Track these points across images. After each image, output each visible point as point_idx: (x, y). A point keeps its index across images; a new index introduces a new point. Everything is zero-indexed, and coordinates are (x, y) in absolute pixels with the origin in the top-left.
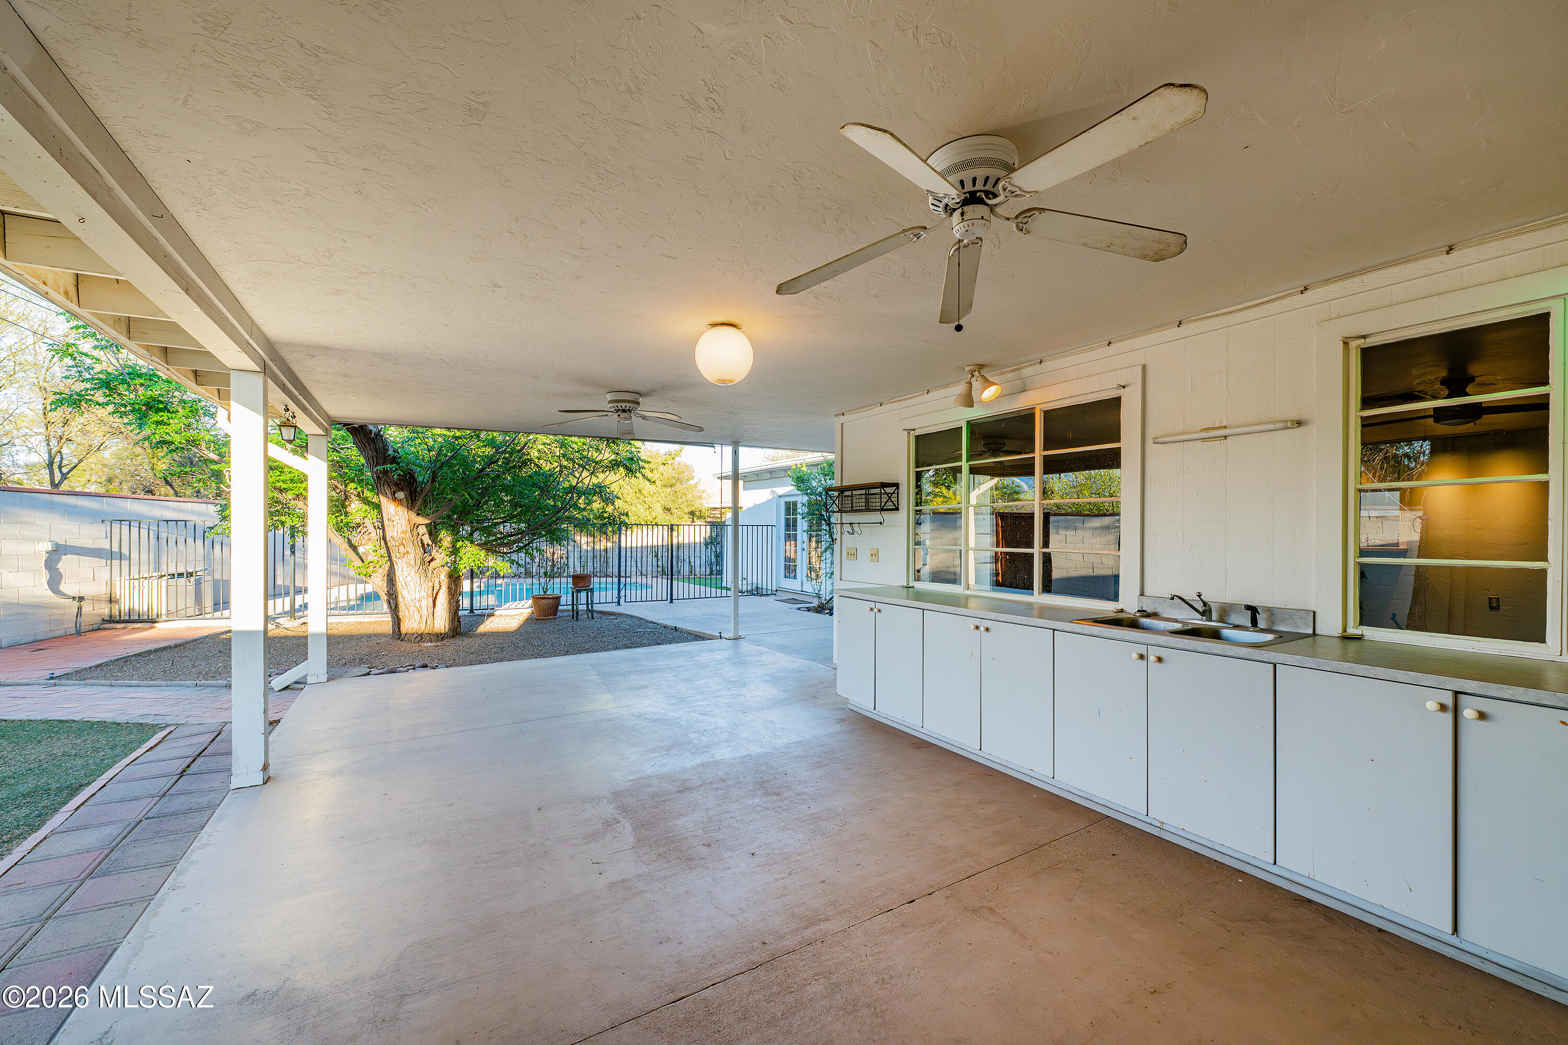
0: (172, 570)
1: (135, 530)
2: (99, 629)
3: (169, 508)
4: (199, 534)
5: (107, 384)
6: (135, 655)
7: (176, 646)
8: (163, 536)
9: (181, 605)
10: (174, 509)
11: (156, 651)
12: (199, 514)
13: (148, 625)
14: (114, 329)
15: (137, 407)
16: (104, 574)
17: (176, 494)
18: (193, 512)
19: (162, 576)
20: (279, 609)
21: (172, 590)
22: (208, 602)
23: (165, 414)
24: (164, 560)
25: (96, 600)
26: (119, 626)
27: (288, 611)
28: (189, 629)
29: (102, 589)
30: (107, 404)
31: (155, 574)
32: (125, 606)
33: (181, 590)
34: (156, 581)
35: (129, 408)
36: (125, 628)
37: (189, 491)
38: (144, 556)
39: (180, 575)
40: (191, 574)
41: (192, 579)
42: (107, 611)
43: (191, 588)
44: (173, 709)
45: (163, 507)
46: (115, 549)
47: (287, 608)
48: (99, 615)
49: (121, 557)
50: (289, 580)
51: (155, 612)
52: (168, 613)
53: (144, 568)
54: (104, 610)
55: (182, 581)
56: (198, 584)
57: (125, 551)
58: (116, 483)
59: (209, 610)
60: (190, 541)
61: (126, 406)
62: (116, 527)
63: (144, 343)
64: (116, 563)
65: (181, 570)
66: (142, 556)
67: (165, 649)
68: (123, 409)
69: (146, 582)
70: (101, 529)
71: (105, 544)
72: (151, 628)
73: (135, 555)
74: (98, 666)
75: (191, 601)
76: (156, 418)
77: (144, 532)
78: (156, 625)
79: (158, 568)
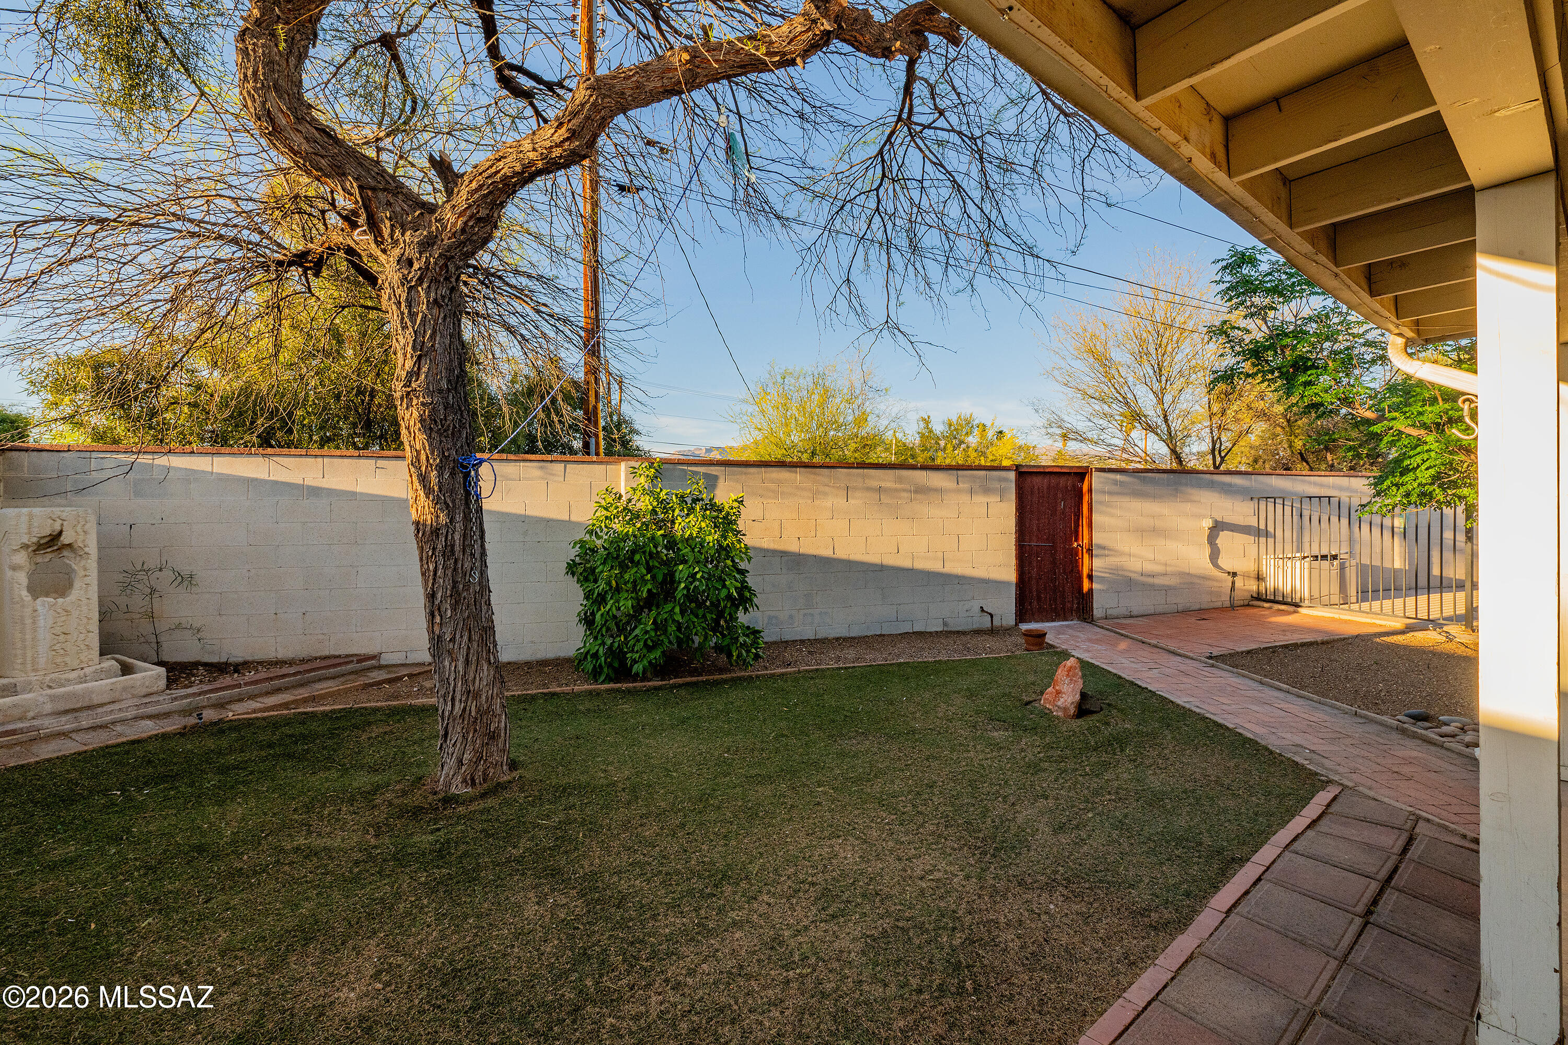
0: (1315, 552)
1: (1279, 507)
2: (1248, 605)
3: (1310, 483)
4: (1344, 511)
5: (1256, 353)
6: (1282, 646)
7: (1323, 643)
8: (1306, 513)
9: (1325, 592)
10: (1315, 484)
11: (1303, 645)
12: (1341, 489)
13: (1292, 609)
14: (1272, 212)
15: (1285, 370)
16: (1252, 550)
17: (1311, 469)
18: (1334, 487)
19: (1305, 558)
20: (1448, 611)
21: (1315, 573)
22: (1352, 591)
23: (1314, 371)
24: (1306, 539)
25: (1246, 576)
26: (1266, 605)
27: (1460, 615)
28: (1333, 620)
29: (1251, 567)
30: (1256, 374)
31: (1298, 555)
32: (1270, 584)
33: (1325, 574)
34: (1298, 563)
35: (1276, 374)
36: (1270, 608)
37: (1323, 466)
38: (1288, 534)
39: (1324, 557)
40: (1335, 557)
41: (1335, 562)
42: (1255, 588)
43: (1335, 572)
44: (1332, 748)
45: (1304, 481)
46: (1262, 526)
47: (1461, 610)
48: (1249, 591)
49: (1267, 535)
50: (1463, 571)
51: (1298, 596)
52: (1311, 598)
53: (1288, 547)
54: (1252, 586)
55: (1325, 564)
56: (1342, 568)
57: (1270, 529)
58: (1260, 462)
59: (1354, 599)
60: (1334, 519)
61: (1273, 373)
62: (1263, 504)
63: (1312, 226)
64: (1263, 540)
65: (1324, 552)
66: (1285, 532)
67: (1311, 644)
68: (1270, 376)
69: (1289, 563)
70: (1249, 507)
71: (1253, 522)
72: (1295, 612)
73: (1279, 533)
74: (1249, 652)
75: (1335, 588)
76: (1302, 379)
77: (1288, 509)
78: (1299, 609)
79: (1300, 549)
